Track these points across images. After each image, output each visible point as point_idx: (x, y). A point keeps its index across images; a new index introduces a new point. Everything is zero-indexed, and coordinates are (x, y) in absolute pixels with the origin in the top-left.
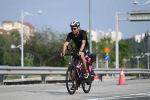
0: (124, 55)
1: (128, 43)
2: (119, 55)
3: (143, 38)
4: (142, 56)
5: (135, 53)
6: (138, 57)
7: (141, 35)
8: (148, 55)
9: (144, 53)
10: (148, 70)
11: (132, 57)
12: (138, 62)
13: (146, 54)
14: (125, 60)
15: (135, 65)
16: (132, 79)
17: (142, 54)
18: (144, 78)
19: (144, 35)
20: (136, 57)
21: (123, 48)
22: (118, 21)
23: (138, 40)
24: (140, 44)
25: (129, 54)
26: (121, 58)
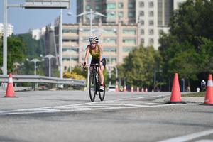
0: (16, 56)
1: (22, 40)
2: (8, 57)
3: (43, 33)
4: (40, 59)
5: (31, 55)
6: (35, 61)
7: (41, 29)
8: (50, 58)
9: (44, 55)
10: (50, 77)
11: (28, 60)
12: (36, 67)
13: (47, 56)
14: (17, 64)
15: (31, 72)
16: (25, 90)
17: (41, 56)
18: (43, 89)
19: (44, 30)
20: (33, 60)
21: (14, 47)
22: (8, 7)
23: (35, 36)
24: (38, 42)
25: (23, 56)
26: (10, 61)
